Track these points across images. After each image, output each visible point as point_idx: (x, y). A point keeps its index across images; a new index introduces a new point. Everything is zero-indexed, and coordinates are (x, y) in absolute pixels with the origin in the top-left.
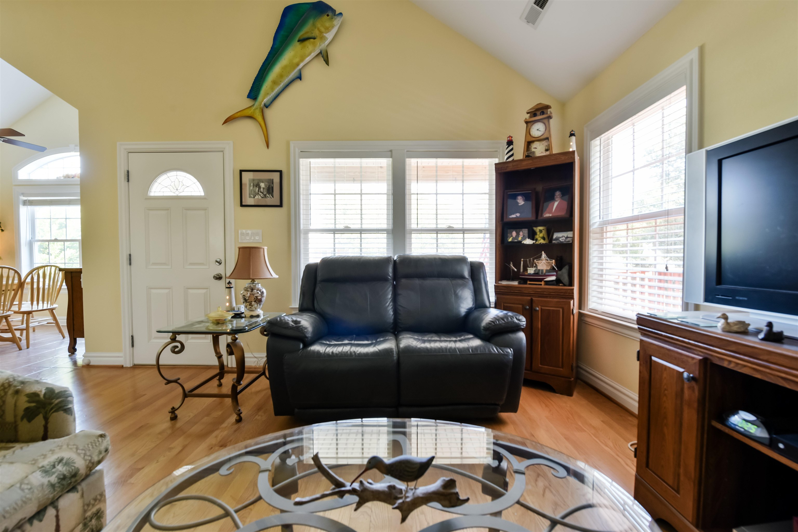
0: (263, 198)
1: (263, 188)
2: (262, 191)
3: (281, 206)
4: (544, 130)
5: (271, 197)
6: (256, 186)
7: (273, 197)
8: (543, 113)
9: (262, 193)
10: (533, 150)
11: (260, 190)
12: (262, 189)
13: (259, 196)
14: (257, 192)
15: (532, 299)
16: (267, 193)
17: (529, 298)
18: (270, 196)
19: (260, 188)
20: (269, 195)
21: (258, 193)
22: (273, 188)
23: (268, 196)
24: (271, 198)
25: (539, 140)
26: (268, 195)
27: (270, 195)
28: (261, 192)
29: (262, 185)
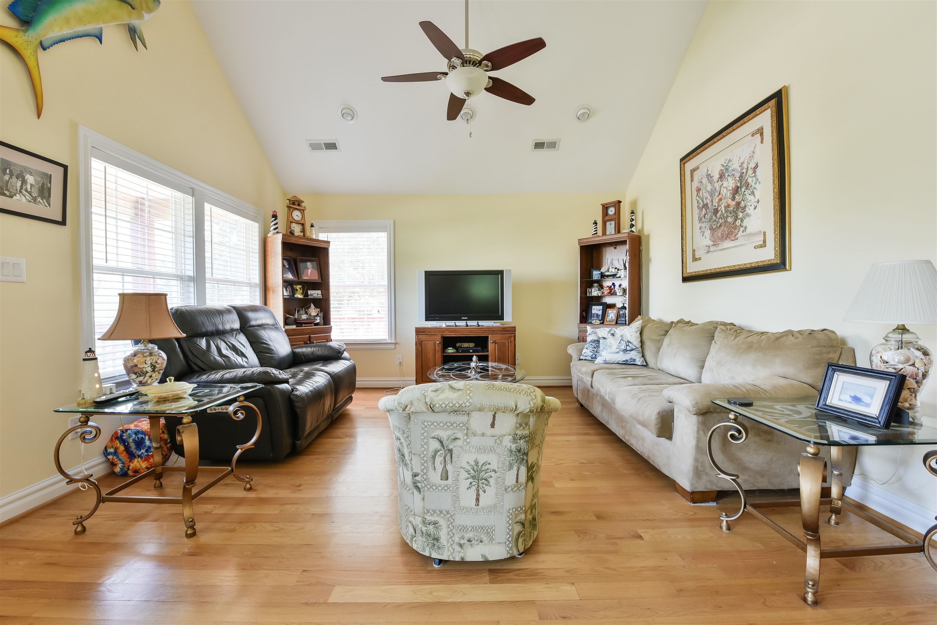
0: (30, 202)
1: (31, 185)
2: (29, 190)
3: (63, 223)
4: (301, 217)
5: (46, 204)
6: (17, 178)
7: (49, 205)
8: (299, 205)
9: (30, 193)
10: (293, 229)
11: (24, 187)
12: (29, 187)
13: (23, 197)
14: (19, 189)
15: (309, 336)
16: (39, 196)
17: (308, 336)
18: (44, 203)
19: (24, 182)
20: (42, 199)
21: (20, 192)
22: (49, 189)
23: (41, 201)
24: (46, 206)
25: (297, 223)
26: (39, 199)
27: (45, 201)
28: (26, 190)
29: (30, 179)
